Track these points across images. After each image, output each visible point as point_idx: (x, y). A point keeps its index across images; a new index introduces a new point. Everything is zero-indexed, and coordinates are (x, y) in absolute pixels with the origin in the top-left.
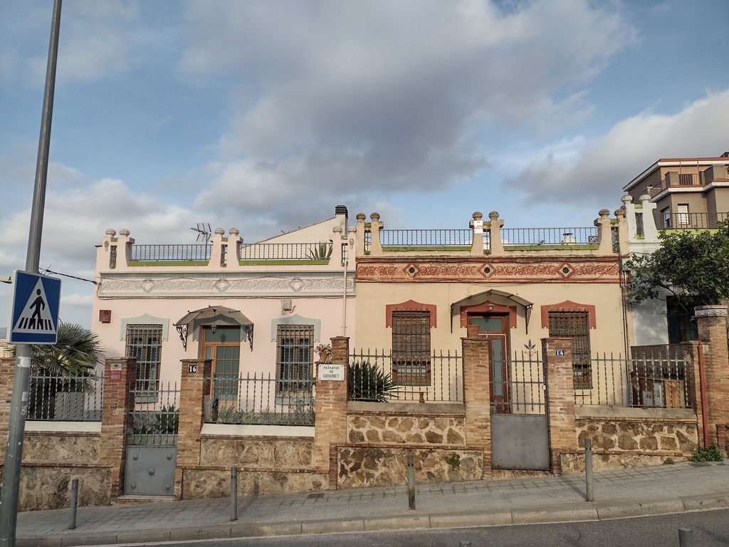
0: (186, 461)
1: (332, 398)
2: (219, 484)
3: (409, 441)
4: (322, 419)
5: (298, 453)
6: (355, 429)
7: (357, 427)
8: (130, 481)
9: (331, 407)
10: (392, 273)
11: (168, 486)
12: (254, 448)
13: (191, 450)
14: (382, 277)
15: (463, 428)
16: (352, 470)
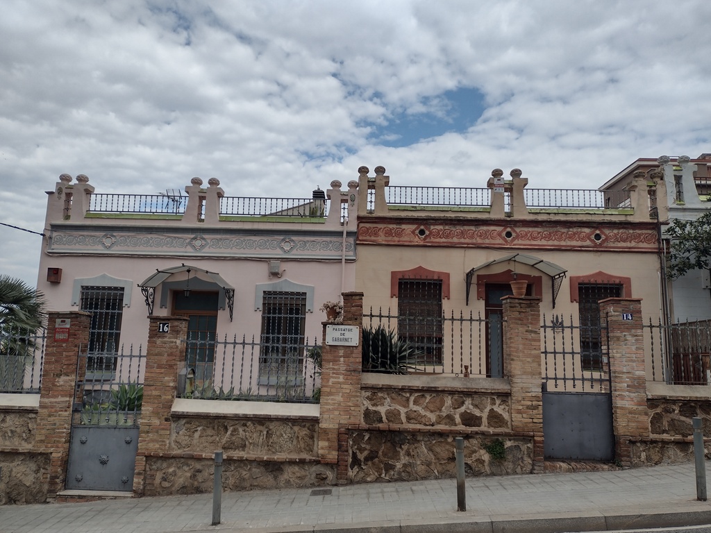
0: (151, 445)
1: (343, 368)
2: (194, 477)
3: (439, 423)
4: (330, 394)
5: (298, 437)
6: (371, 408)
7: (373, 405)
8: (75, 472)
9: (341, 379)
10: (399, 234)
11: (125, 478)
12: (241, 430)
13: (157, 432)
14: (387, 239)
15: (507, 408)
16: (367, 459)
